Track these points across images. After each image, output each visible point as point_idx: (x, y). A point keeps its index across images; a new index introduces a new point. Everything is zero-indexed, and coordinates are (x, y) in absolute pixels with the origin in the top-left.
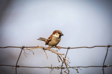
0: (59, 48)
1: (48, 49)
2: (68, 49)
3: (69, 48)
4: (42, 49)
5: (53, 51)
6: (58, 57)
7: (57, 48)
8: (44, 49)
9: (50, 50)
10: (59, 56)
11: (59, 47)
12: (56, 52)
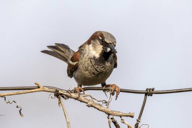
0: (114, 91)
1: (73, 95)
2: (146, 94)
3: (149, 93)
4: (53, 94)
5: (90, 103)
6: (112, 124)
7: (104, 90)
8: (58, 94)
9: (82, 98)
10: (115, 123)
11: (112, 88)
12: (104, 107)
